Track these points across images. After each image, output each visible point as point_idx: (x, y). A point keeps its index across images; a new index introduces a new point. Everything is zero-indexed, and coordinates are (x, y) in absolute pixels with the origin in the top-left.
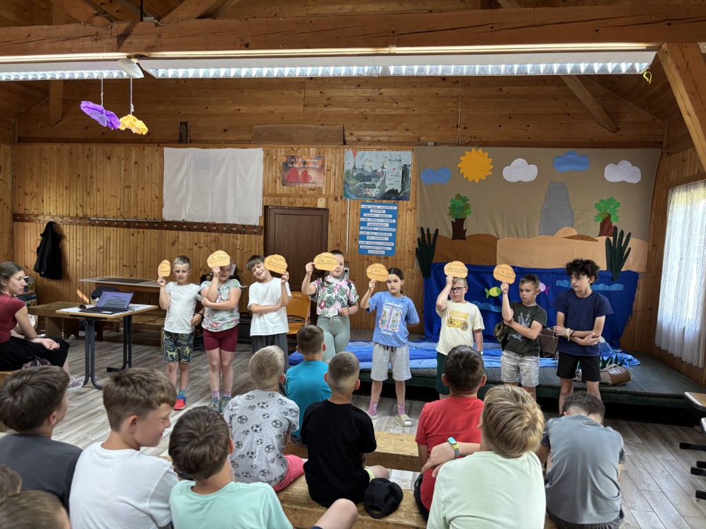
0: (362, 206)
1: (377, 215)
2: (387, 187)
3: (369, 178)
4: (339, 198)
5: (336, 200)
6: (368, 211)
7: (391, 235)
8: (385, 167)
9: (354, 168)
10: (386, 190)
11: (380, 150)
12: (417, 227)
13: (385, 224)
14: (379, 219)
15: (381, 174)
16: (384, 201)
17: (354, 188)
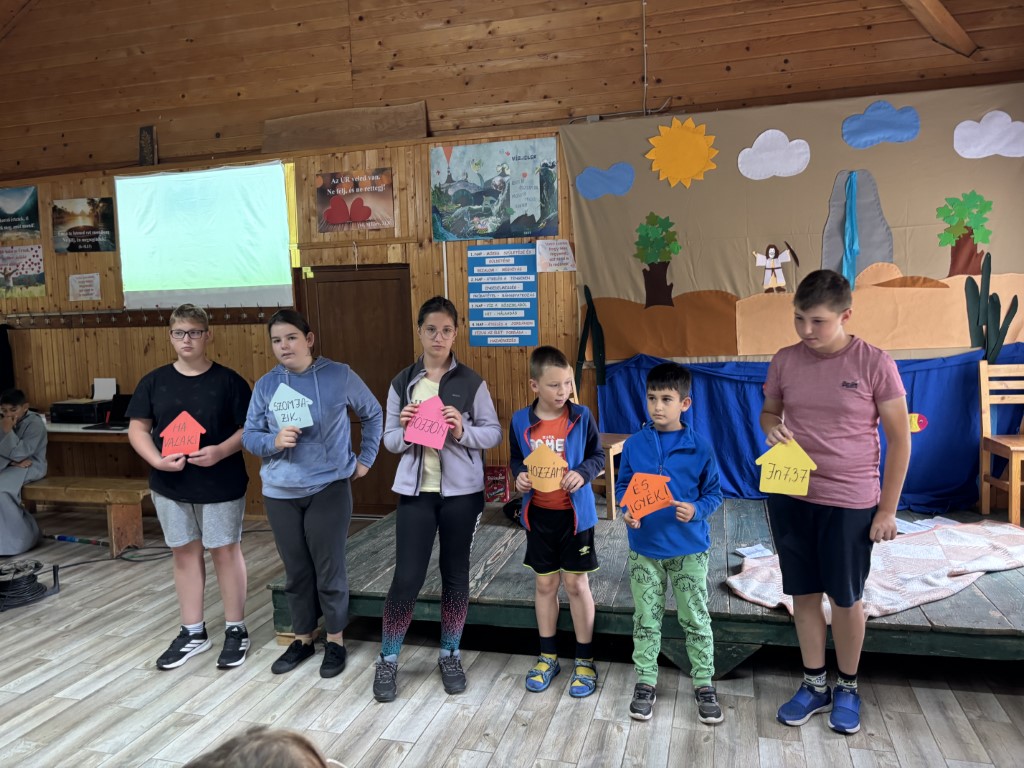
0: (469, 252)
1: (499, 269)
2: (513, 212)
3: (478, 197)
4: (426, 242)
5: (421, 245)
6: (481, 262)
7: (528, 305)
8: (507, 172)
9: (450, 180)
10: (513, 218)
11: (496, 139)
12: (577, 286)
13: (515, 285)
14: (503, 277)
15: (501, 188)
16: (510, 240)
17: (452, 219)
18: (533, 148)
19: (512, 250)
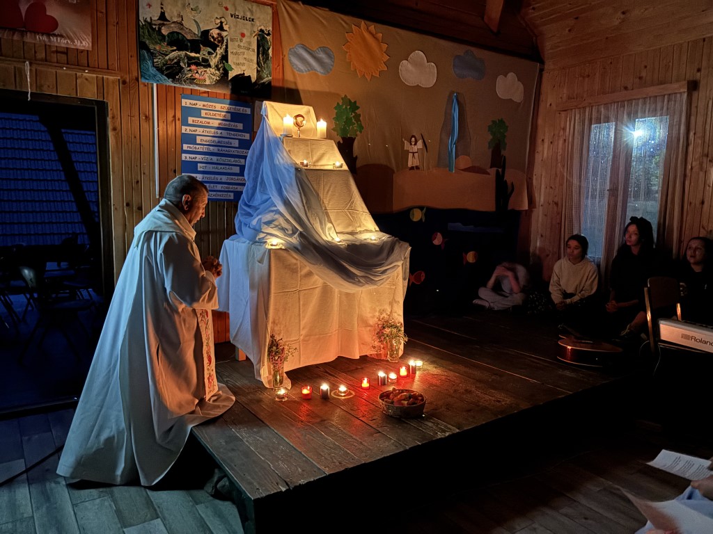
0: (184, 101)
2: (231, 69)
3: (195, 45)
4: (131, 80)
5: (124, 82)
6: (196, 112)
8: (226, 27)
9: (163, 17)
10: (231, 75)
13: (231, 140)
14: (219, 131)
15: (219, 42)
17: (167, 61)
18: (251, 11)
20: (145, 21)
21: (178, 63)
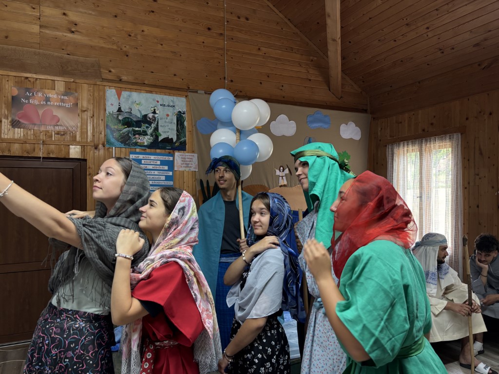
0: (131, 155)
1: (151, 167)
2: (161, 135)
3: (138, 123)
4: (101, 146)
5: (96, 148)
8: (157, 112)
9: (120, 110)
10: (160, 138)
12: (196, 179)
13: (160, 176)
14: (153, 172)
15: (153, 120)
16: (158, 151)
17: (121, 134)
18: (173, 101)
19: (159, 157)
20: (110, 113)
21: (128, 135)
